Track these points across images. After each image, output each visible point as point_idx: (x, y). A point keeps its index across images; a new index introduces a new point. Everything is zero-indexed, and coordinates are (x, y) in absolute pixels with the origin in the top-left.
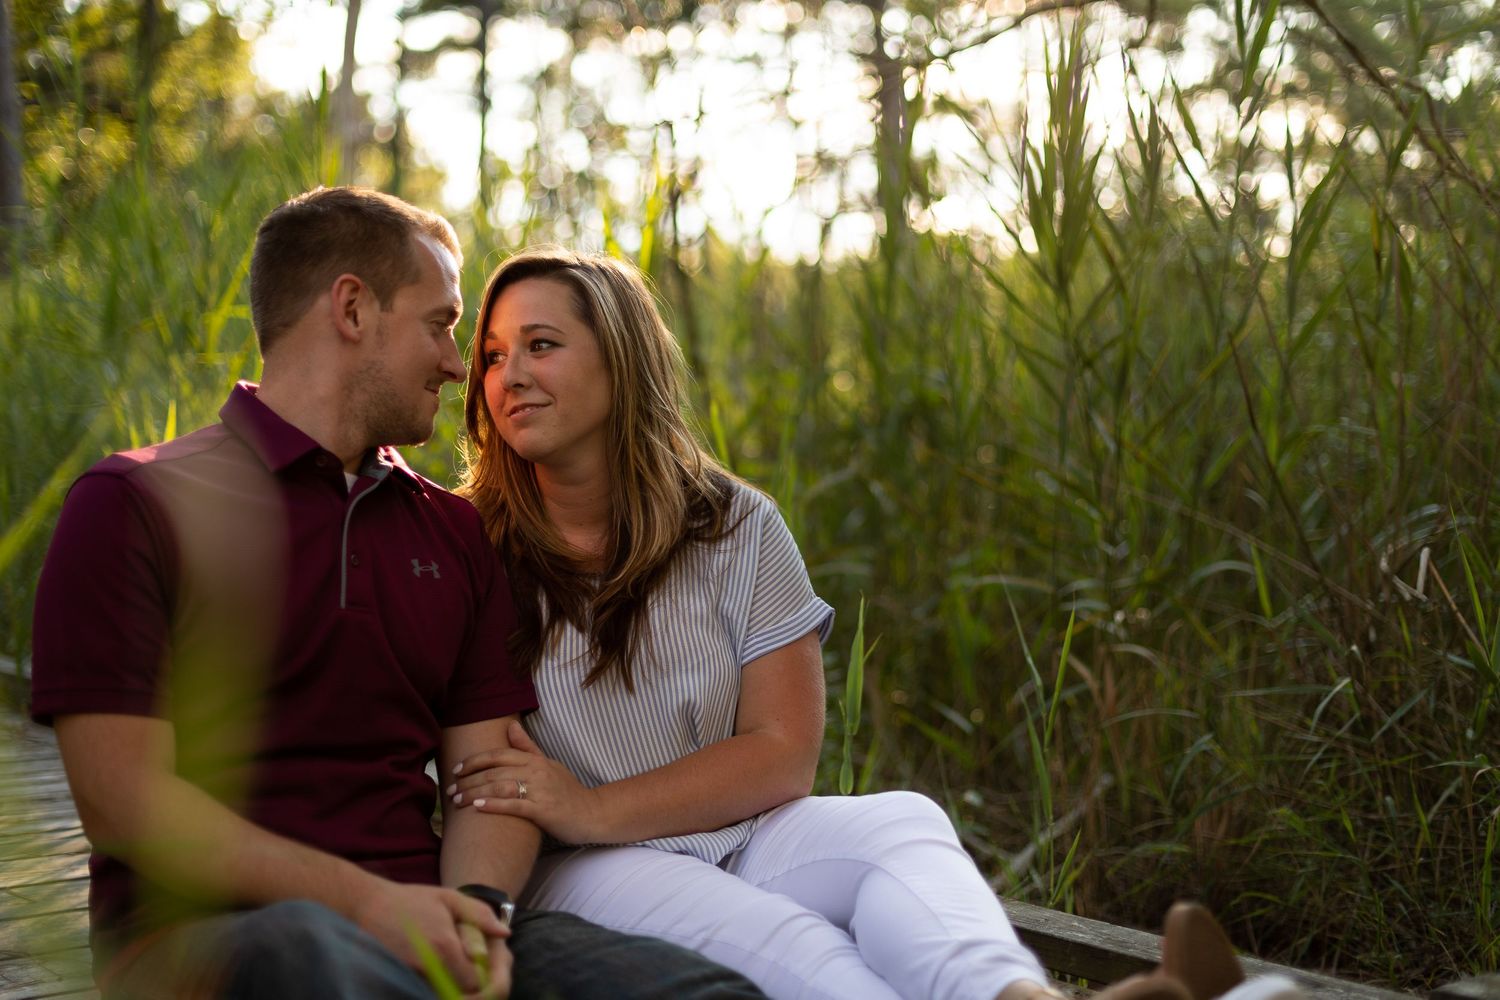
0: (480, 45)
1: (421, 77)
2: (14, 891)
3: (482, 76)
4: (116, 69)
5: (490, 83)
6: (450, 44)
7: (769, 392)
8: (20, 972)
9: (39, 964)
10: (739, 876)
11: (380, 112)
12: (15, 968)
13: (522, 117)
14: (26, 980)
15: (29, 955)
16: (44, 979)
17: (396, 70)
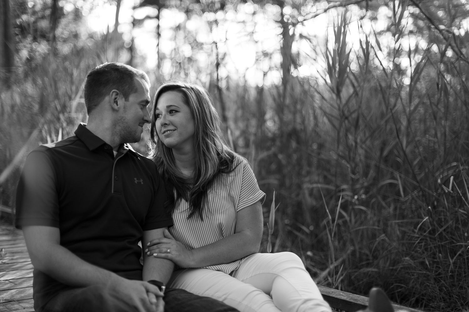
0: (158, 17)
1: (139, 27)
2: (10, 281)
3: (158, 27)
4: (44, 24)
5: (160, 29)
6: (148, 17)
7: (247, 126)
8: (11, 306)
9: (18, 304)
10: (236, 278)
11: (126, 38)
12: (10, 305)
13: (171, 40)
14: (14, 309)
15: (14, 301)
16: (19, 309)
17: (132, 25)
